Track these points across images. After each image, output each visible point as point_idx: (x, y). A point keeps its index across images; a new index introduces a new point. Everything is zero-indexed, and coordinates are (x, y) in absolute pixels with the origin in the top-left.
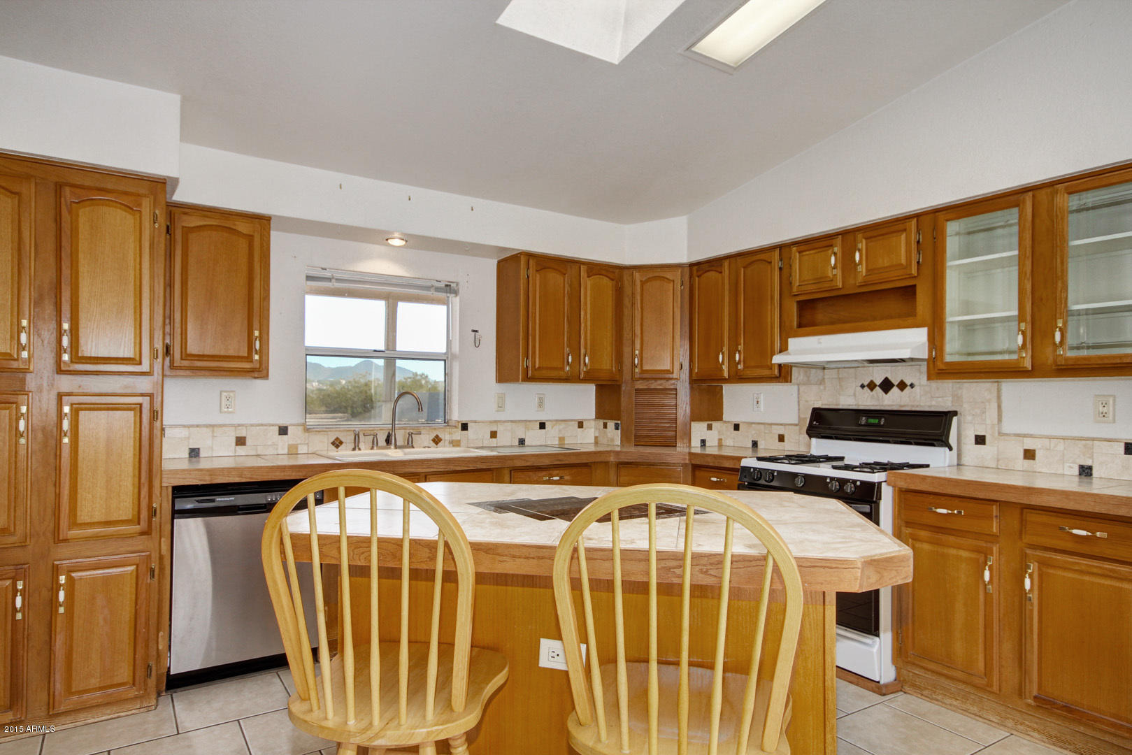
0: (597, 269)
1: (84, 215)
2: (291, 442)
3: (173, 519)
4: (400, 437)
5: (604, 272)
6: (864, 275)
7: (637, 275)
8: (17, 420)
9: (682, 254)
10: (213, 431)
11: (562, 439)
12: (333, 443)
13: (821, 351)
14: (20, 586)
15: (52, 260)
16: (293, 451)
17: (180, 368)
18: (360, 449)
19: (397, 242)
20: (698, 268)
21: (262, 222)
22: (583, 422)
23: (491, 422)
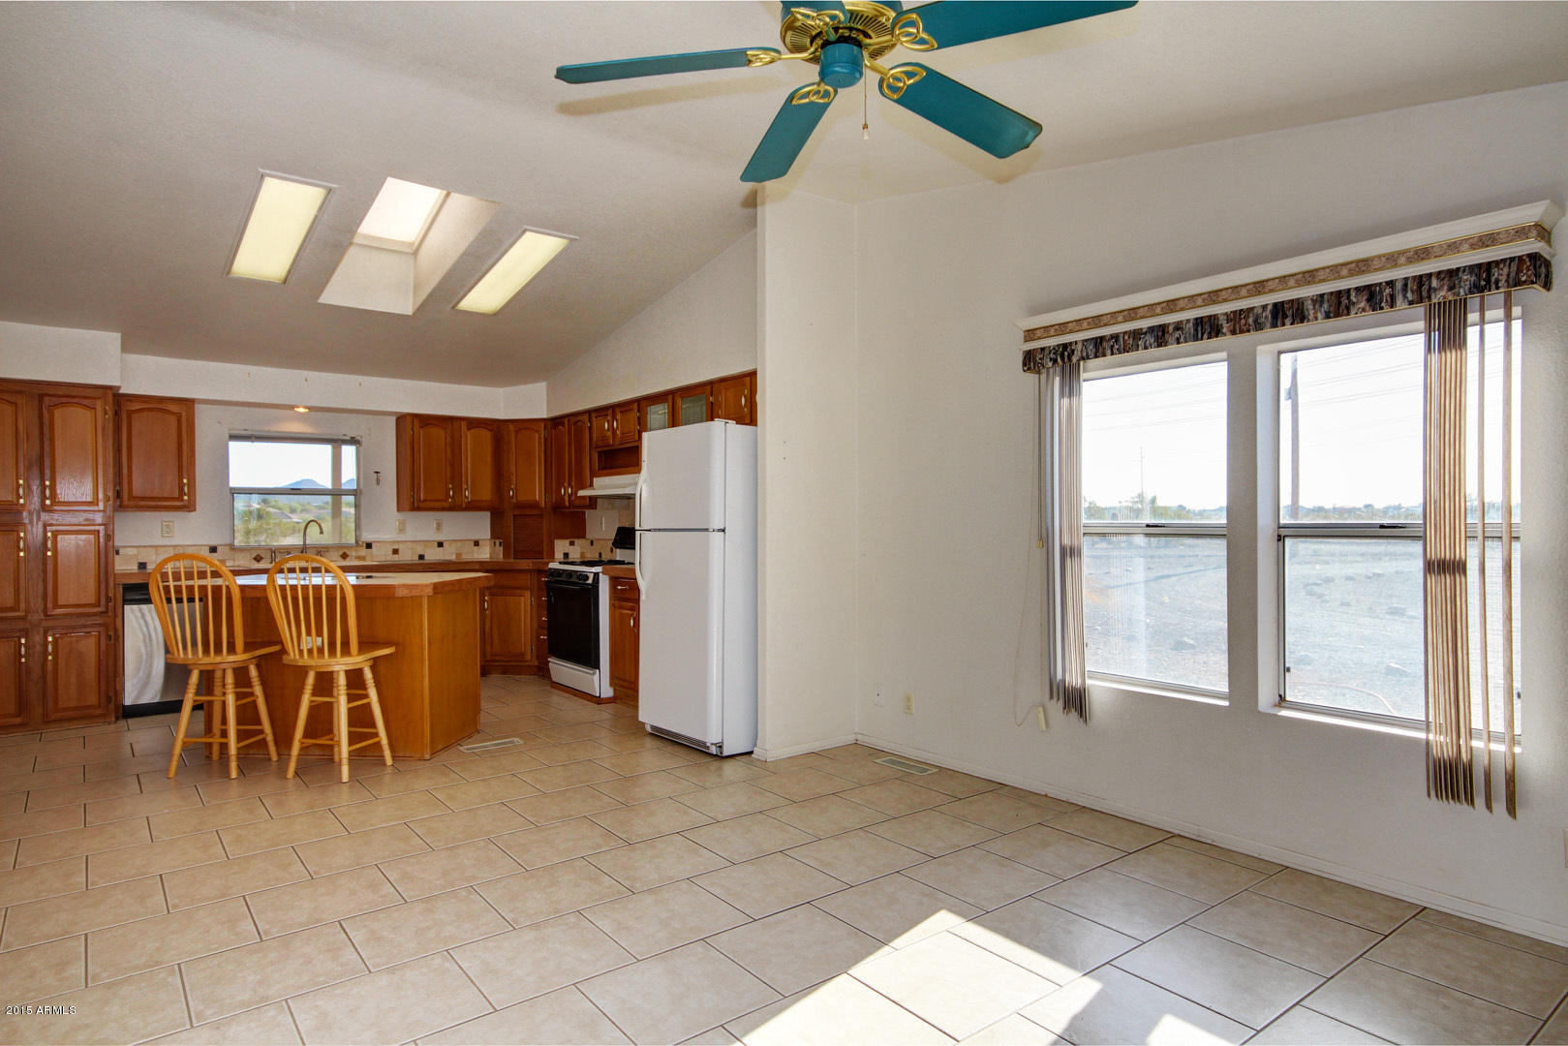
0: (474, 423)
1: (58, 413)
2: (221, 557)
3: (123, 605)
5: (482, 426)
6: (620, 437)
7: (511, 427)
8: (19, 542)
10: (157, 551)
11: (459, 555)
12: (255, 559)
13: (616, 487)
14: (23, 641)
15: (37, 442)
17: (127, 507)
19: (302, 410)
20: (555, 422)
21: (188, 403)
22: (478, 542)
23: (393, 542)
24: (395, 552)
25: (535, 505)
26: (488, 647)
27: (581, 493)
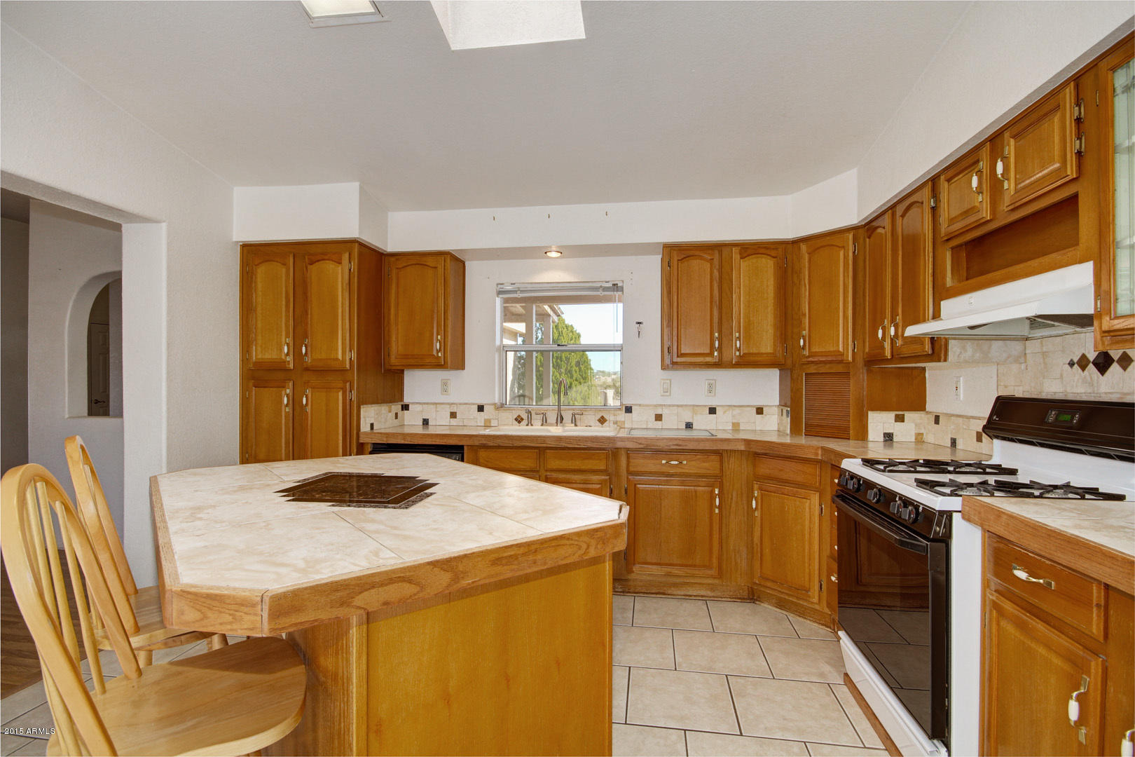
0: (750, 249)
2: (486, 418)
4: (567, 416)
5: (762, 251)
6: (1012, 193)
7: (804, 247)
9: (852, 215)
10: (436, 408)
11: (736, 427)
12: (516, 419)
16: (487, 425)
18: (532, 425)
19: (554, 255)
21: (444, 256)
22: (762, 409)
23: (656, 406)
24: (659, 417)
25: (838, 359)
26: (757, 564)
27: (912, 331)
